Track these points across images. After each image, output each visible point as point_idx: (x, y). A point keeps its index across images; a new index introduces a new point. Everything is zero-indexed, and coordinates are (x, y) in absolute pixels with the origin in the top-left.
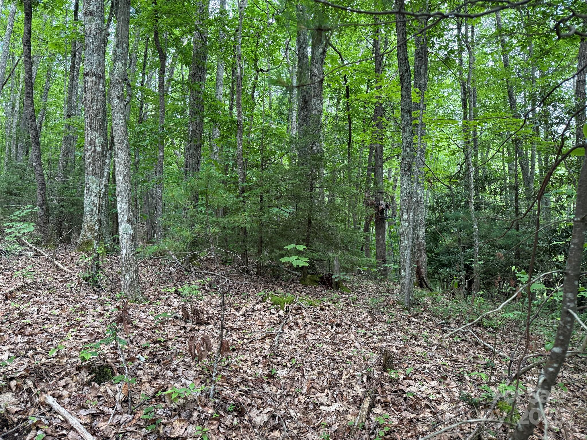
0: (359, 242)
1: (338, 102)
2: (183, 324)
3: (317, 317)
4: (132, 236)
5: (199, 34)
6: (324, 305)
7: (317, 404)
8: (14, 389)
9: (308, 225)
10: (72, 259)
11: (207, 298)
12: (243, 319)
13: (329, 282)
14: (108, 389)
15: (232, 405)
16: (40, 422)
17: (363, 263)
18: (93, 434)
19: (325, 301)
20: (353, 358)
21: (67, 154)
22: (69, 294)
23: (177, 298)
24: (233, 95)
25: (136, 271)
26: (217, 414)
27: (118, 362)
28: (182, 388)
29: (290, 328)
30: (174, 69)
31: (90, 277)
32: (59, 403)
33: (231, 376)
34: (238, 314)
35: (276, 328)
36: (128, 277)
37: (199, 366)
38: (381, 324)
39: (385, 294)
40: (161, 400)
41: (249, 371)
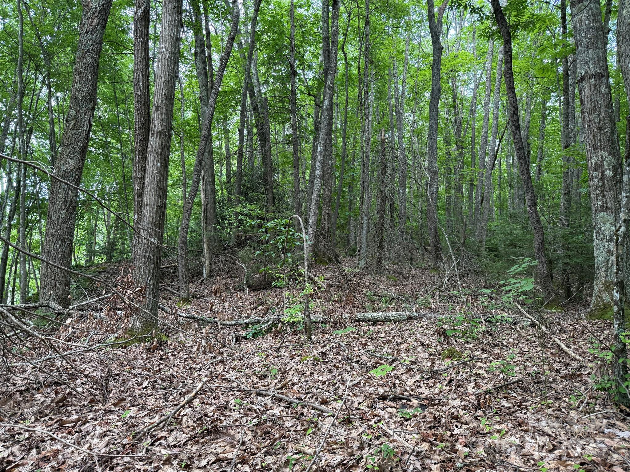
10: (583, 332)
21: (569, 191)
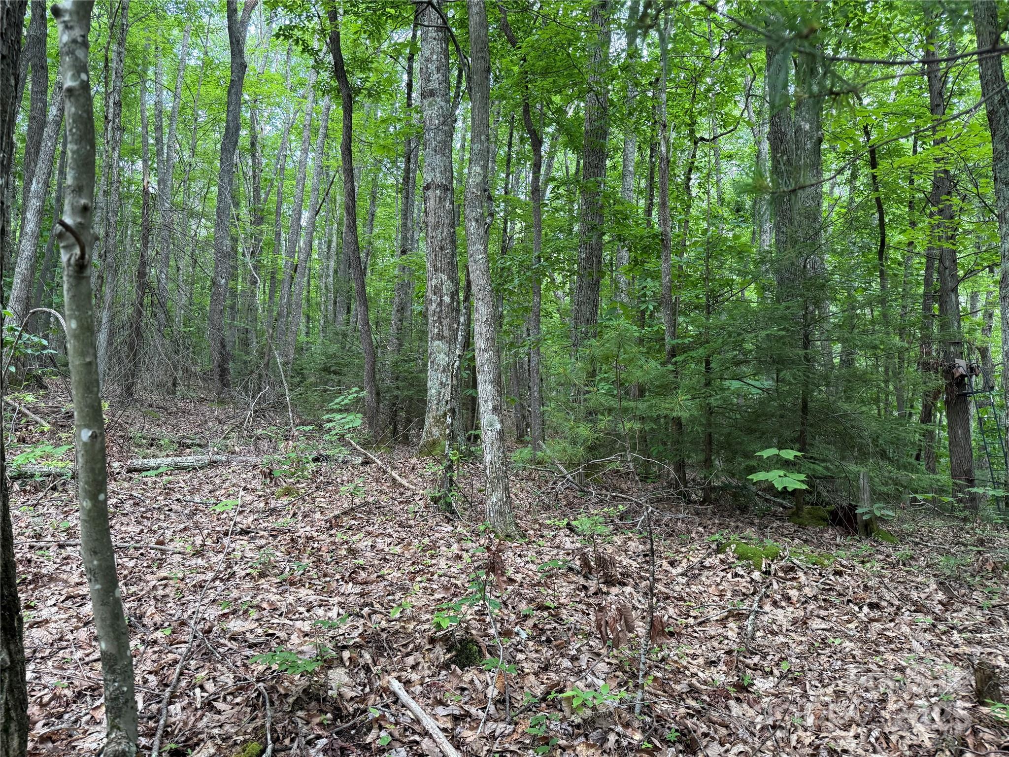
0: (912, 443)
1: (854, 176)
2: (582, 581)
3: (827, 587)
4: (499, 433)
5: (595, 98)
6: (842, 566)
7: (835, 751)
8: (347, 664)
9: (803, 412)
10: (413, 468)
11: (618, 540)
12: (684, 581)
13: (849, 520)
14: (475, 678)
15: (673, 730)
16: (383, 717)
17: (923, 484)
18: (457, 748)
19: (843, 557)
20: (908, 671)
21: (402, 309)
22: (412, 522)
23: (569, 536)
24: (652, 190)
25: (507, 489)
26: (648, 742)
27: (487, 635)
28: (588, 690)
29: (775, 604)
30: (553, 158)
31: (440, 497)
32: (407, 691)
33: (669, 679)
34: (674, 572)
35: (747, 602)
36: (494, 499)
37: (614, 656)
38: (969, 609)
39: (975, 549)
40: (556, 707)
41: (700, 674)
